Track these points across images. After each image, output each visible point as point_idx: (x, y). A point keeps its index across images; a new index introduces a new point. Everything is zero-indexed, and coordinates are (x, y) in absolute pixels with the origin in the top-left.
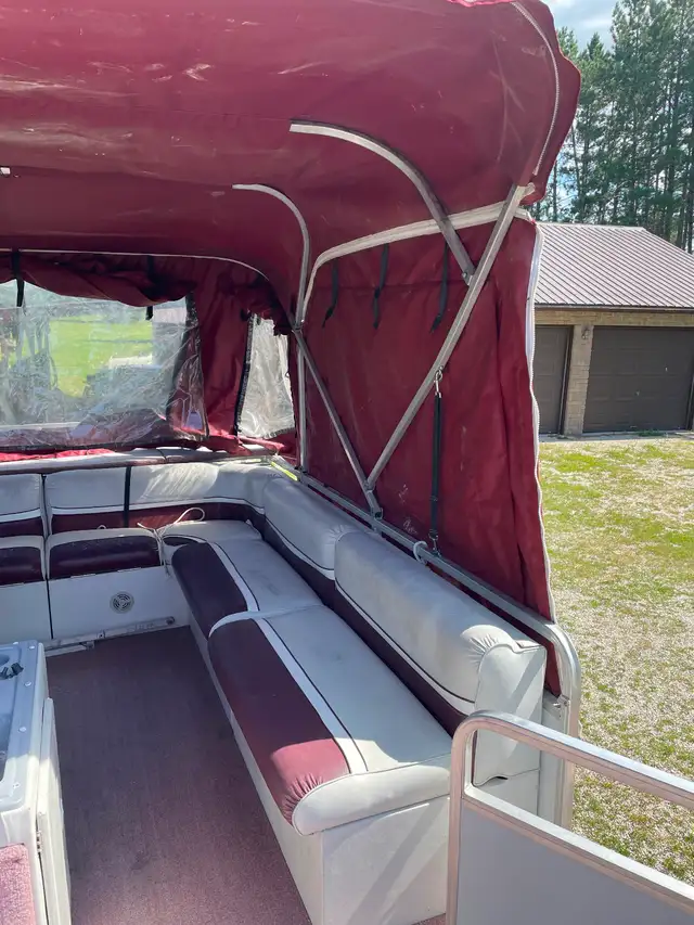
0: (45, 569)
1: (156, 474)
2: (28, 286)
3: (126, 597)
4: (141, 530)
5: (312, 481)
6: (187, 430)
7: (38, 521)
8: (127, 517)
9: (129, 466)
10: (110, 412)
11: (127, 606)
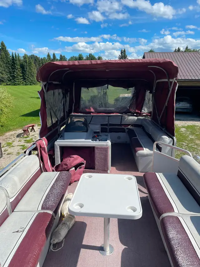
0: (108, 131)
1: (126, 118)
2: (109, 86)
3: (120, 137)
4: (123, 127)
5: (153, 121)
6: (132, 111)
7: (107, 124)
8: (121, 125)
9: (122, 116)
10: (120, 107)
11: (119, 139)
